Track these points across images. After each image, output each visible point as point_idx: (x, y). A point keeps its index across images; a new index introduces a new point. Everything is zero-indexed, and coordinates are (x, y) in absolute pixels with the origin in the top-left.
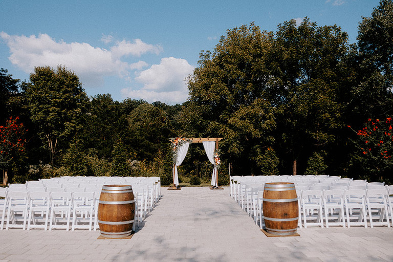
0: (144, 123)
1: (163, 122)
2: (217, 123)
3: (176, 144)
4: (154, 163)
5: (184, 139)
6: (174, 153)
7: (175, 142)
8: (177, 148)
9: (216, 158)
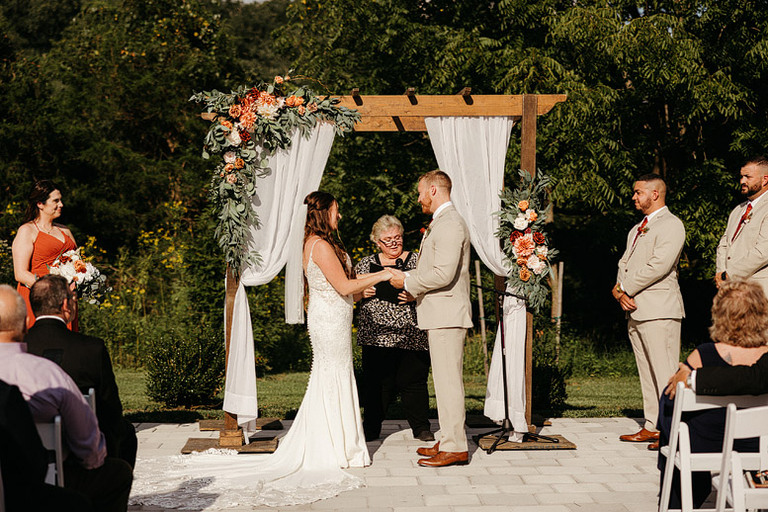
0: (93, 47)
1: (195, 43)
2: (486, 41)
3: (243, 133)
4: (145, 261)
5: (296, 97)
6: (225, 197)
7: (238, 120)
8: (249, 163)
9: (523, 232)
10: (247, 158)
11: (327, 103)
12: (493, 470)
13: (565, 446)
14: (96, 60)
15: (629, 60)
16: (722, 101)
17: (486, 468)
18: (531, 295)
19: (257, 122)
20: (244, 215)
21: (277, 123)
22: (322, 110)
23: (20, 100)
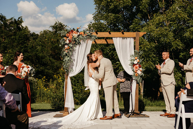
5: (82, 32)
6: (65, 56)
7: (68, 37)
8: (71, 48)
9: (136, 64)
10: (70, 46)
11: (89, 34)
12: (129, 121)
13: (147, 116)
14: (46, 41)
15: (158, 37)
16: (178, 46)
17: (128, 121)
18: (138, 80)
19: (73, 38)
20: (70, 60)
21: (78, 38)
22: (88, 35)
23: (30, 49)
